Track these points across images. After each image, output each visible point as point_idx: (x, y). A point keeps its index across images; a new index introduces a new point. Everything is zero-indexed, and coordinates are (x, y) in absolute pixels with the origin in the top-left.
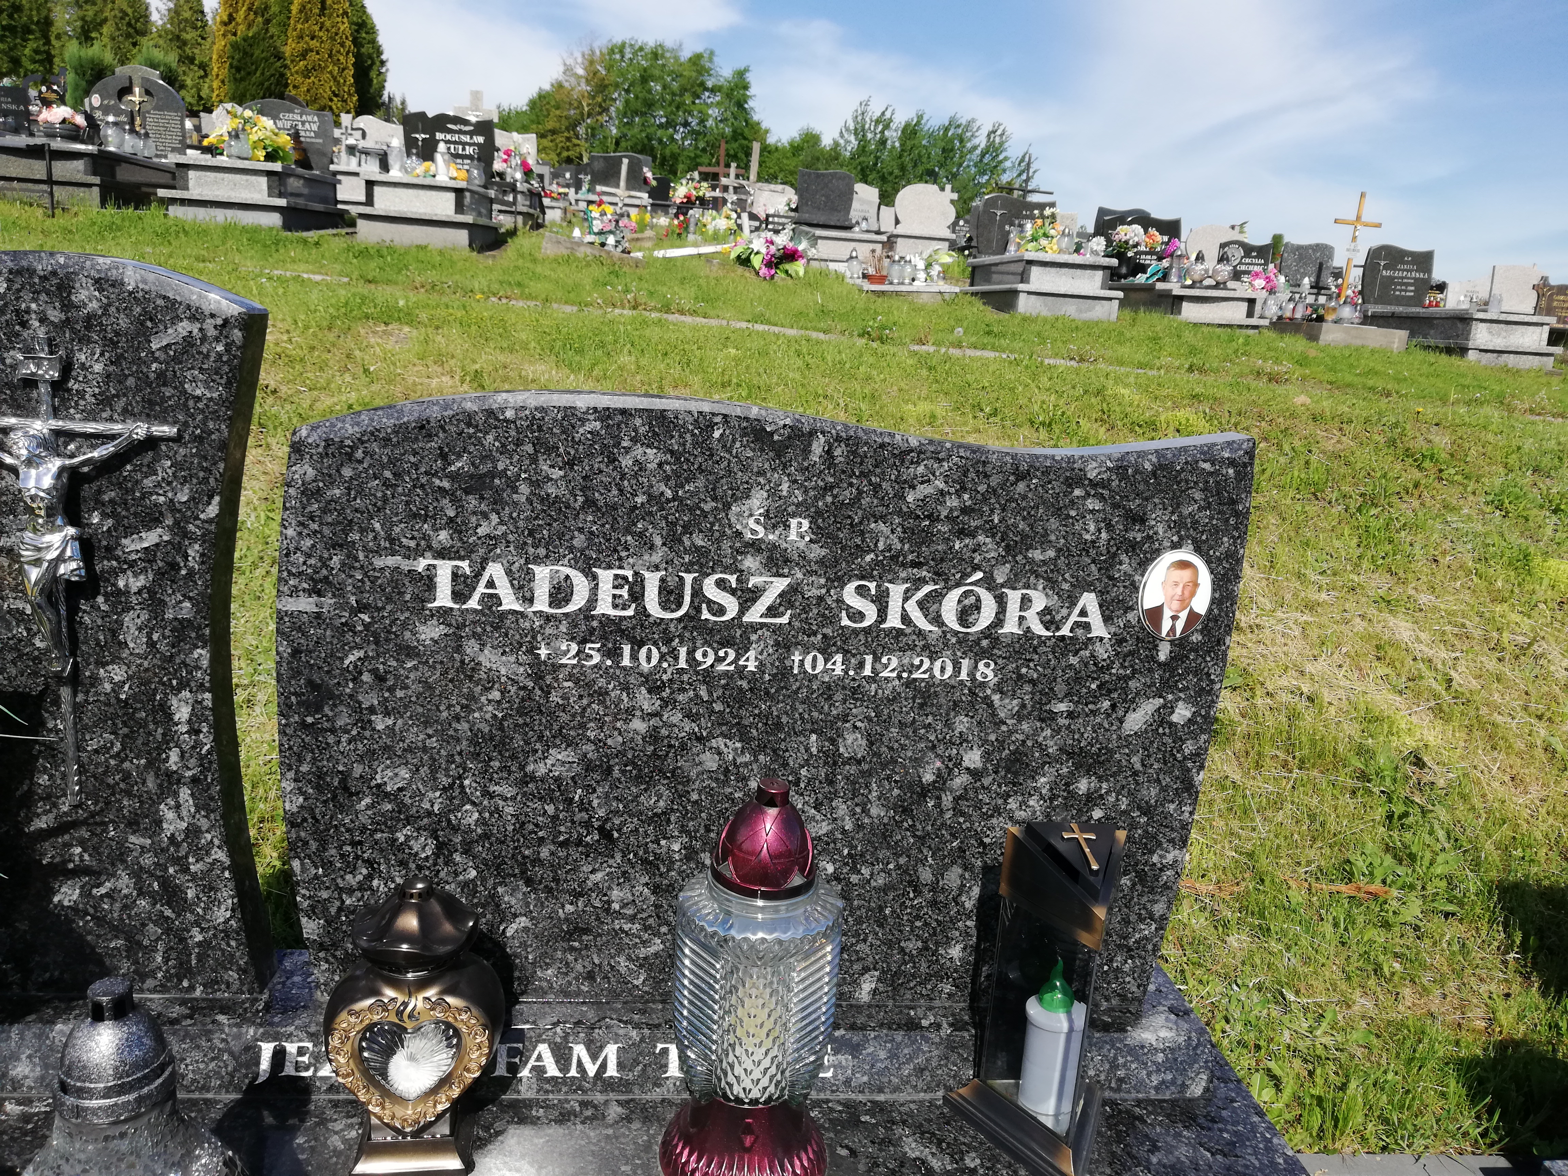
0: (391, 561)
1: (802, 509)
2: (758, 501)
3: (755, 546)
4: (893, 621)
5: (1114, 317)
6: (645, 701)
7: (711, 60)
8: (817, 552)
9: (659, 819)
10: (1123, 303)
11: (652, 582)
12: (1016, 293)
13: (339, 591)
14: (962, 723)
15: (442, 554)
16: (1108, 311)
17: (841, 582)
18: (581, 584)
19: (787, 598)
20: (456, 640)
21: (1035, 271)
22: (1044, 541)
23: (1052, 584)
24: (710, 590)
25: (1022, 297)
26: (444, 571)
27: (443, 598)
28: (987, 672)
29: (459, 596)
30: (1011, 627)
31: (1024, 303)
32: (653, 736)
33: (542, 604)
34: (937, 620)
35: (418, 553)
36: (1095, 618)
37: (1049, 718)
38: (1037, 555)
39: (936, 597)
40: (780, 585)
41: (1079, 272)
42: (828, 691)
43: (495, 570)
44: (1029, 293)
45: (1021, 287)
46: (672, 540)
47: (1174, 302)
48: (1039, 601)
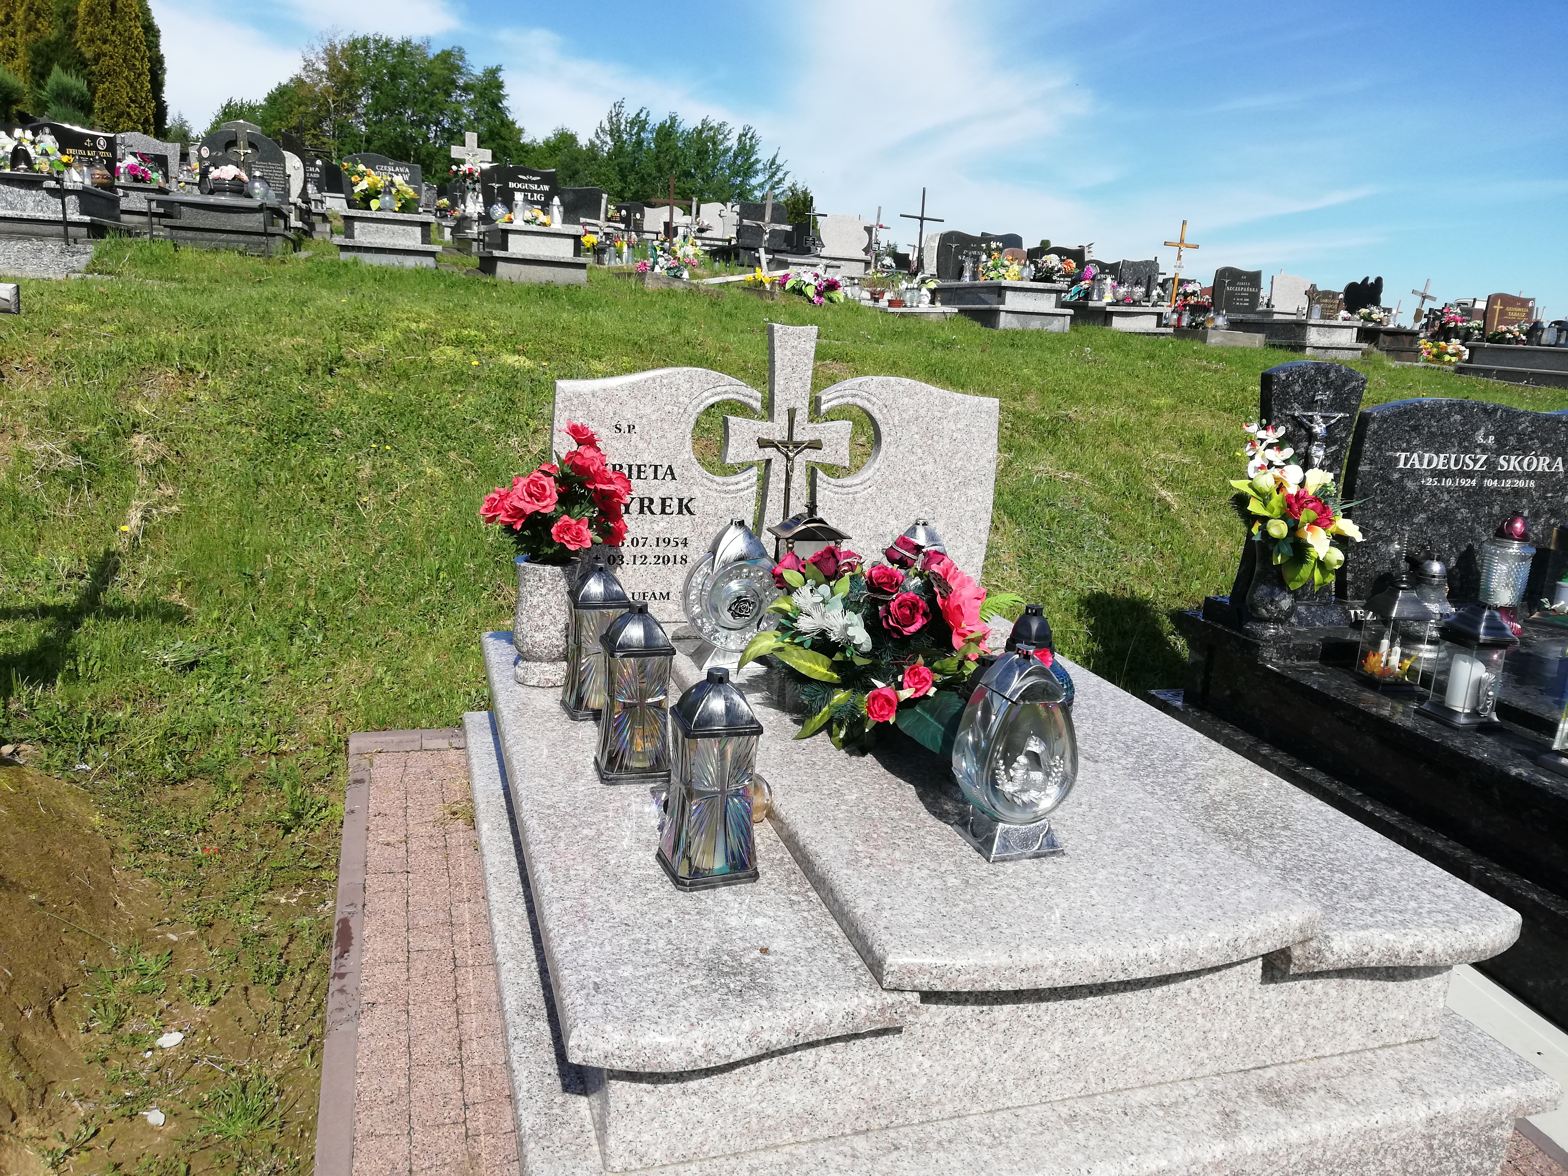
0: (1390, 453)
1: (1493, 433)
2: (1482, 432)
3: (1480, 445)
4: (1511, 469)
5: (1067, 328)
6: (1446, 497)
7: (462, 59)
8: (1495, 446)
9: (1443, 537)
10: (1073, 318)
11: (1453, 456)
12: (997, 312)
13: (1376, 464)
14: (1524, 501)
15: (1403, 451)
16: (1061, 325)
17: (1499, 455)
18: (1435, 458)
19: (1485, 462)
20: (1401, 479)
21: (1009, 295)
22: (1551, 442)
23: (1551, 456)
24: (1467, 460)
25: (1002, 314)
26: (1403, 455)
27: (1401, 465)
28: (1532, 484)
29: (1405, 464)
30: (1540, 469)
31: (1004, 321)
32: (1446, 509)
33: (1425, 466)
34: (1522, 468)
35: (1397, 451)
36: (1561, 465)
37: (1546, 498)
38: (1548, 445)
39: (1523, 459)
40: (1485, 457)
41: (1039, 295)
42: (1492, 491)
43: (1415, 455)
44: (1007, 312)
45: (1002, 307)
46: (1460, 444)
47: (1105, 316)
48: (1548, 461)
